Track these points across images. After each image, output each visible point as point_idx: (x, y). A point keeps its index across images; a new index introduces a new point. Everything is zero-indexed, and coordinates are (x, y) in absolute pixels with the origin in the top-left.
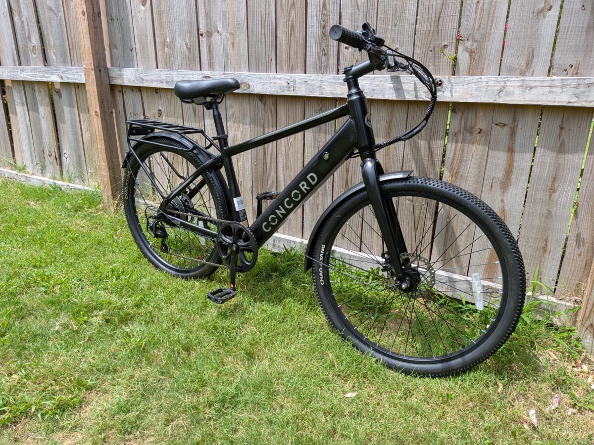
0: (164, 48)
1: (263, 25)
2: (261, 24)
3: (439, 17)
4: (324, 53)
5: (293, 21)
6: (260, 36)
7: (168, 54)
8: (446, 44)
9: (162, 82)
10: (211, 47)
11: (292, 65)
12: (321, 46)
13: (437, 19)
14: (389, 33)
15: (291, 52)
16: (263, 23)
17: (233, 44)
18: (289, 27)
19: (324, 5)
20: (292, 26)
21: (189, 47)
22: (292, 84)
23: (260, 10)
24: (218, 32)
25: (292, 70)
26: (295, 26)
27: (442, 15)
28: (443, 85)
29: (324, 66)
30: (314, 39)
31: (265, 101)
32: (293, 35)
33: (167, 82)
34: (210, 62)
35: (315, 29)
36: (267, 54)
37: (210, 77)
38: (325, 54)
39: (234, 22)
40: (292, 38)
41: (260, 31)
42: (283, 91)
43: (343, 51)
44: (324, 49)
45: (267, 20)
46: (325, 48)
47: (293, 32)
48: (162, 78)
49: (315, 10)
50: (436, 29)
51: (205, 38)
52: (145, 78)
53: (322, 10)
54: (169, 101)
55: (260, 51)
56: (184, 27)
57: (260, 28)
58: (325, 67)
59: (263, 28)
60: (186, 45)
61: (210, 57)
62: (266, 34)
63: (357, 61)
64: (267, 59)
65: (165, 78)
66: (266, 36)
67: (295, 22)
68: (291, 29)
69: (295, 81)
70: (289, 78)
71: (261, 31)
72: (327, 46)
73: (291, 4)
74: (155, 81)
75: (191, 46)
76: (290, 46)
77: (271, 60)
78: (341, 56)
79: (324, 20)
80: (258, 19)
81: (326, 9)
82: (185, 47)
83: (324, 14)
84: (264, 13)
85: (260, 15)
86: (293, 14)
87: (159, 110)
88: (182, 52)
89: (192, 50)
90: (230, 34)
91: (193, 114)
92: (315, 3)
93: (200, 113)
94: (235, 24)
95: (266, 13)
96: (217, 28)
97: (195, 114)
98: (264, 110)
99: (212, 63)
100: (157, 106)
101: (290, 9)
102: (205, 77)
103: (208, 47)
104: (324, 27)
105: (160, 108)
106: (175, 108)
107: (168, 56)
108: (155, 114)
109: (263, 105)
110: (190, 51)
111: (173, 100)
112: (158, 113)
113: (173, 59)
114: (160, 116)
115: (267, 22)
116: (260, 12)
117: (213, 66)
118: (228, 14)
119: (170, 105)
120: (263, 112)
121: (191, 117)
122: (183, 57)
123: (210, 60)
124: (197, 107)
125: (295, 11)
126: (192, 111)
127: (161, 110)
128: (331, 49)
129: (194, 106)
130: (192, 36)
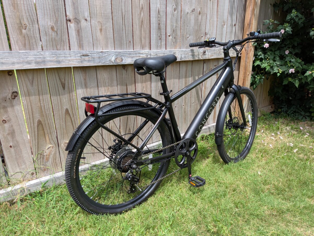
0: (21, 31)
1: (123, 19)
2: (122, 18)
3: (200, 24)
4: (159, 38)
5: (142, 18)
6: (122, 25)
7: (26, 36)
8: (202, 35)
9: (29, 63)
10: (80, 31)
11: (143, 45)
12: (158, 35)
14: (186, 30)
15: (142, 37)
16: (123, 17)
17: (101, 30)
18: (140, 22)
19: (159, 12)
20: (142, 21)
21: (56, 30)
24: (86, 20)
25: (143, 48)
26: (144, 21)
28: (206, 53)
30: (155, 30)
31: (127, 69)
32: (142, 26)
33: (37, 63)
34: (80, 43)
35: (154, 24)
36: (127, 38)
37: (88, 55)
38: (160, 39)
39: (101, 13)
40: (142, 29)
43: (168, 37)
44: (159, 36)
45: (126, 15)
47: (142, 25)
48: (28, 59)
49: (154, 14)
50: (199, 29)
51: (73, 23)
53: (158, 15)
54: (31, 81)
55: (122, 36)
56: (49, 12)
57: (121, 21)
58: (160, 46)
59: (123, 20)
60: (52, 28)
61: (79, 39)
62: (126, 23)
63: (174, 42)
64: (127, 41)
65: (33, 59)
66: (126, 26)
67: (143, 19)
68: (141, 23)
69: (150, 55)
70: (147, 53)
71: (122, 22)
72: (161, 34)
73: (141, 8)
75: (57, 29)
76: (141, 33)
77: (130, 42)
78: (167, 40)
79: (159, 20)
80: (120, 14)
81: (159, 14)
82: (50, 30)
83: (159, 17)
84: (124, 10)
85: (121, 11)
86: (142, 14)
87: (14, 92)
88: (47, 34)
89: (59, 33)
90: (98, 22)
91: (62, 87)
92: (154, 10)
93: (70, 86)
94: (102, 15)
95: (125, 11)
96: (84, 17)
97: (64, 88)
98: (126, 75)
99: (82, 44)
100: (11, 88)
101: (141, 11)
102: (83, 55)
103: (76, 32)
104: (159, 24)
105: (15, 90)
106: (40, 86)
107: (27, 38)
108: (6, 98)
109: (126, 71)
110: (57, 34)
111: (35, 79)
112: (12, 96)
113: (34, 41)
114: (14, 99)
115: (126, 17)
116: (121, 9)
117: (82, 46)
118: (96, 7)
119: (32, 84)
120: (126, 76)
121: (60, 91)
122: (48, 38)
123: (80, 41)
124: (66, 81)
125: (143, 13)
126: (61, 85)
127: (16, 92)
128: (163, 36)
129: (63, 80)
130: (59, 20)
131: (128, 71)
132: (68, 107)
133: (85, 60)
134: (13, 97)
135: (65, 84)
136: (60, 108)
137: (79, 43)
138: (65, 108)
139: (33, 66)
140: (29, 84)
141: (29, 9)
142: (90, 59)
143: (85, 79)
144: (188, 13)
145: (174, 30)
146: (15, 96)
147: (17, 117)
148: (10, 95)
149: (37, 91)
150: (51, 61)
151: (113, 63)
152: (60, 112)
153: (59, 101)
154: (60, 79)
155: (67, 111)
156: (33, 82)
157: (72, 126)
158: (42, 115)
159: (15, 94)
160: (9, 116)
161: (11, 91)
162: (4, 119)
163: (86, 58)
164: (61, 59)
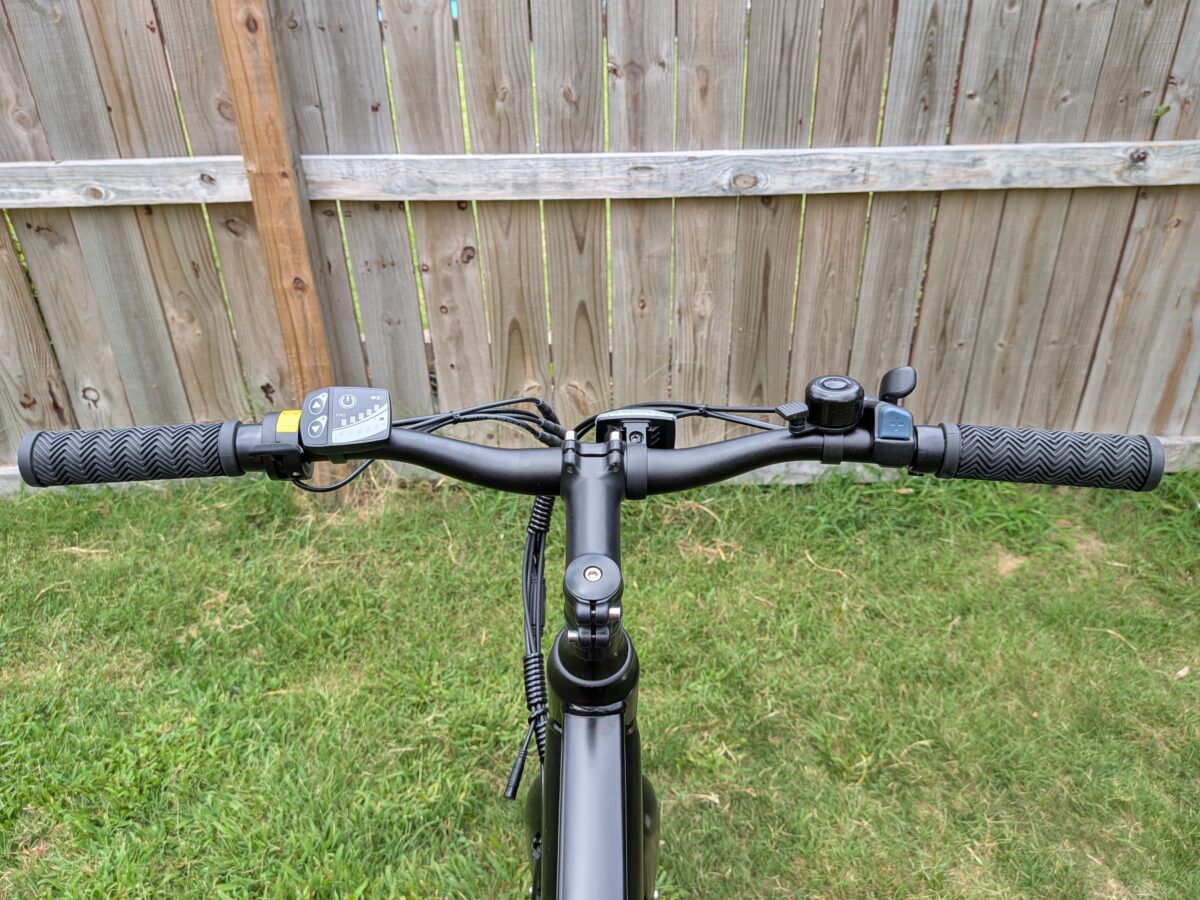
0: (493, 104)
1: (786, 51)
2: (782, 48)
3: (1144, 45)
4: (922, 106)
5: (859, 44)
6: (776, 75)
7: (503, 117)
8: (1147, 89)
9: (500, 186)
10: (641, 98)
11: (850, 131)
12: (917, 94)
13: (1140, 48)
14: (1056, 71)
15: (849, 105)
16: (786, 46)
17: (704, 91)
18: (848, 56)
19: (934, 16)
20: (858, 53)
21: (574, 97)
22: (861, 170)
23: (781, 18)
24: (662, 64)
25: (848, 139)
26: (863, 52)
27: (1149, 42)
28: (1148, 160)
29: (921, 131)
30: (906, 80)
31: (777, 207)
32: (856, 71)
33: (517, 186)
34: (636, 133)
35: (908, 61)
36: (791, 111)
37: (650, 169)
38: (926, 108)
39: (712, 42)
40: (854, 80)
41: (778, 63)
42: (841, 184)
43: (962, 102)
44: (923, 99)
45: (797, 40)
46: (927, 97)
47: (857, 67)
48: (500, 176)
49: (914, 24)
50: (1135, 64)
51: (623, 78)
52: (439, 179)
53: (929, 27)
55: (774, 105)
56: (561, 52)
57: (778, 58)
58: (923, 132)
59: (786, 56)
60: (566, 95)
61: (636, 120)
62: (793, 68)
63: (989, 119)
64: (791, 121)
65: (509, 176)
67: (863, 46)
68: (855, 59)
69: (868, 166)
70: (856, 159)
71: (781, 63)
72: (932, 93)
73: (859, 10)
74: (476, 186)
75: (579, 97)
76: (848, 95)
77: (801, 122)
78: (959, 111)
79: (931, 45)
80: (774, 38)
81: (936, 23)
82: (561, 100)
83: (932, 34)
84: (792, 26)
85: (780, 30)
86: (862, 29)
87: (466, 248)
88: (553, 111)
89: (582, 105)
90: (698, 69)
91: (575, 247)
92: (916, 12)
93: (597, 244)
94: (712, 47)
95: (795, 26)
96: (658, 56)
97: (581, 248)
98: (773, 223)
99: (642, 133)
100: (461, 239)
101: (857, 20)
102: (636, 169)
103: (630, 99)
104: (929, 58)
105: (470, 243)
106: (523, 240)
107: (504, 122)
108: (450, 258)
109: (771, 213)
110: (577, 108)
111: (515, 222)
112: (462, 255)
113: (520, 128)
114: (467, 262)
115: (796, 45)
116: (781, 24)
117: (642, 140)
118: (697, 26)
119: (507, 234)
120: (769, 227)
121: (570, 255)
122: (553, 122)
123: (636, 127)
124: (588, 232)
125: (867, 23)
126: (574, 242)
127: (472, 248)
128: (940, 98)
129: (581, 230)
130: (586, 74)
131: (779, 213)
132: (587, 298)
133: (638, 182)
134: (465, 259)
135: (584, 239)
136: (566, 298)
137: (632, 129)
138: (578, 299)
139: (508, 194)
140: (500, 233)
141: (515, 48)
142: (655, 179)
143: (639, 231)
144: (1079, 7)
145: (996, 77)
146: (470, 258)
147: (469, 302)
148: (459, 253)
149: (517, 250)
150: (550, 183)
151: (724, 190)
152: (566, 308)
153: (565, 280)
154: (573, 225)
155: (582, 307)
156: (508, 228)
157: (590, 347)
158: (521, 308)
159: (469, 252)
160: (453, 300)
161: (462, 246)
162: (444, 304)
163: (644, 176)
164: (574, 178)
